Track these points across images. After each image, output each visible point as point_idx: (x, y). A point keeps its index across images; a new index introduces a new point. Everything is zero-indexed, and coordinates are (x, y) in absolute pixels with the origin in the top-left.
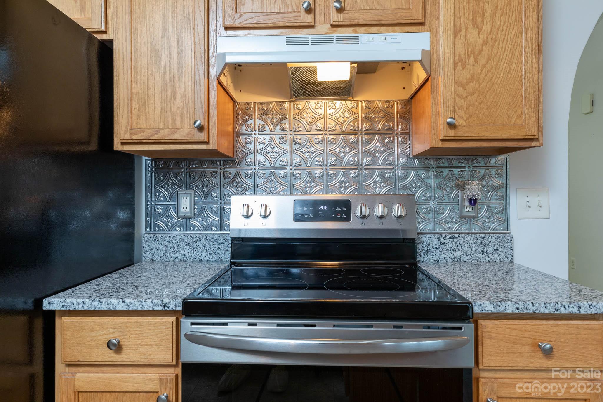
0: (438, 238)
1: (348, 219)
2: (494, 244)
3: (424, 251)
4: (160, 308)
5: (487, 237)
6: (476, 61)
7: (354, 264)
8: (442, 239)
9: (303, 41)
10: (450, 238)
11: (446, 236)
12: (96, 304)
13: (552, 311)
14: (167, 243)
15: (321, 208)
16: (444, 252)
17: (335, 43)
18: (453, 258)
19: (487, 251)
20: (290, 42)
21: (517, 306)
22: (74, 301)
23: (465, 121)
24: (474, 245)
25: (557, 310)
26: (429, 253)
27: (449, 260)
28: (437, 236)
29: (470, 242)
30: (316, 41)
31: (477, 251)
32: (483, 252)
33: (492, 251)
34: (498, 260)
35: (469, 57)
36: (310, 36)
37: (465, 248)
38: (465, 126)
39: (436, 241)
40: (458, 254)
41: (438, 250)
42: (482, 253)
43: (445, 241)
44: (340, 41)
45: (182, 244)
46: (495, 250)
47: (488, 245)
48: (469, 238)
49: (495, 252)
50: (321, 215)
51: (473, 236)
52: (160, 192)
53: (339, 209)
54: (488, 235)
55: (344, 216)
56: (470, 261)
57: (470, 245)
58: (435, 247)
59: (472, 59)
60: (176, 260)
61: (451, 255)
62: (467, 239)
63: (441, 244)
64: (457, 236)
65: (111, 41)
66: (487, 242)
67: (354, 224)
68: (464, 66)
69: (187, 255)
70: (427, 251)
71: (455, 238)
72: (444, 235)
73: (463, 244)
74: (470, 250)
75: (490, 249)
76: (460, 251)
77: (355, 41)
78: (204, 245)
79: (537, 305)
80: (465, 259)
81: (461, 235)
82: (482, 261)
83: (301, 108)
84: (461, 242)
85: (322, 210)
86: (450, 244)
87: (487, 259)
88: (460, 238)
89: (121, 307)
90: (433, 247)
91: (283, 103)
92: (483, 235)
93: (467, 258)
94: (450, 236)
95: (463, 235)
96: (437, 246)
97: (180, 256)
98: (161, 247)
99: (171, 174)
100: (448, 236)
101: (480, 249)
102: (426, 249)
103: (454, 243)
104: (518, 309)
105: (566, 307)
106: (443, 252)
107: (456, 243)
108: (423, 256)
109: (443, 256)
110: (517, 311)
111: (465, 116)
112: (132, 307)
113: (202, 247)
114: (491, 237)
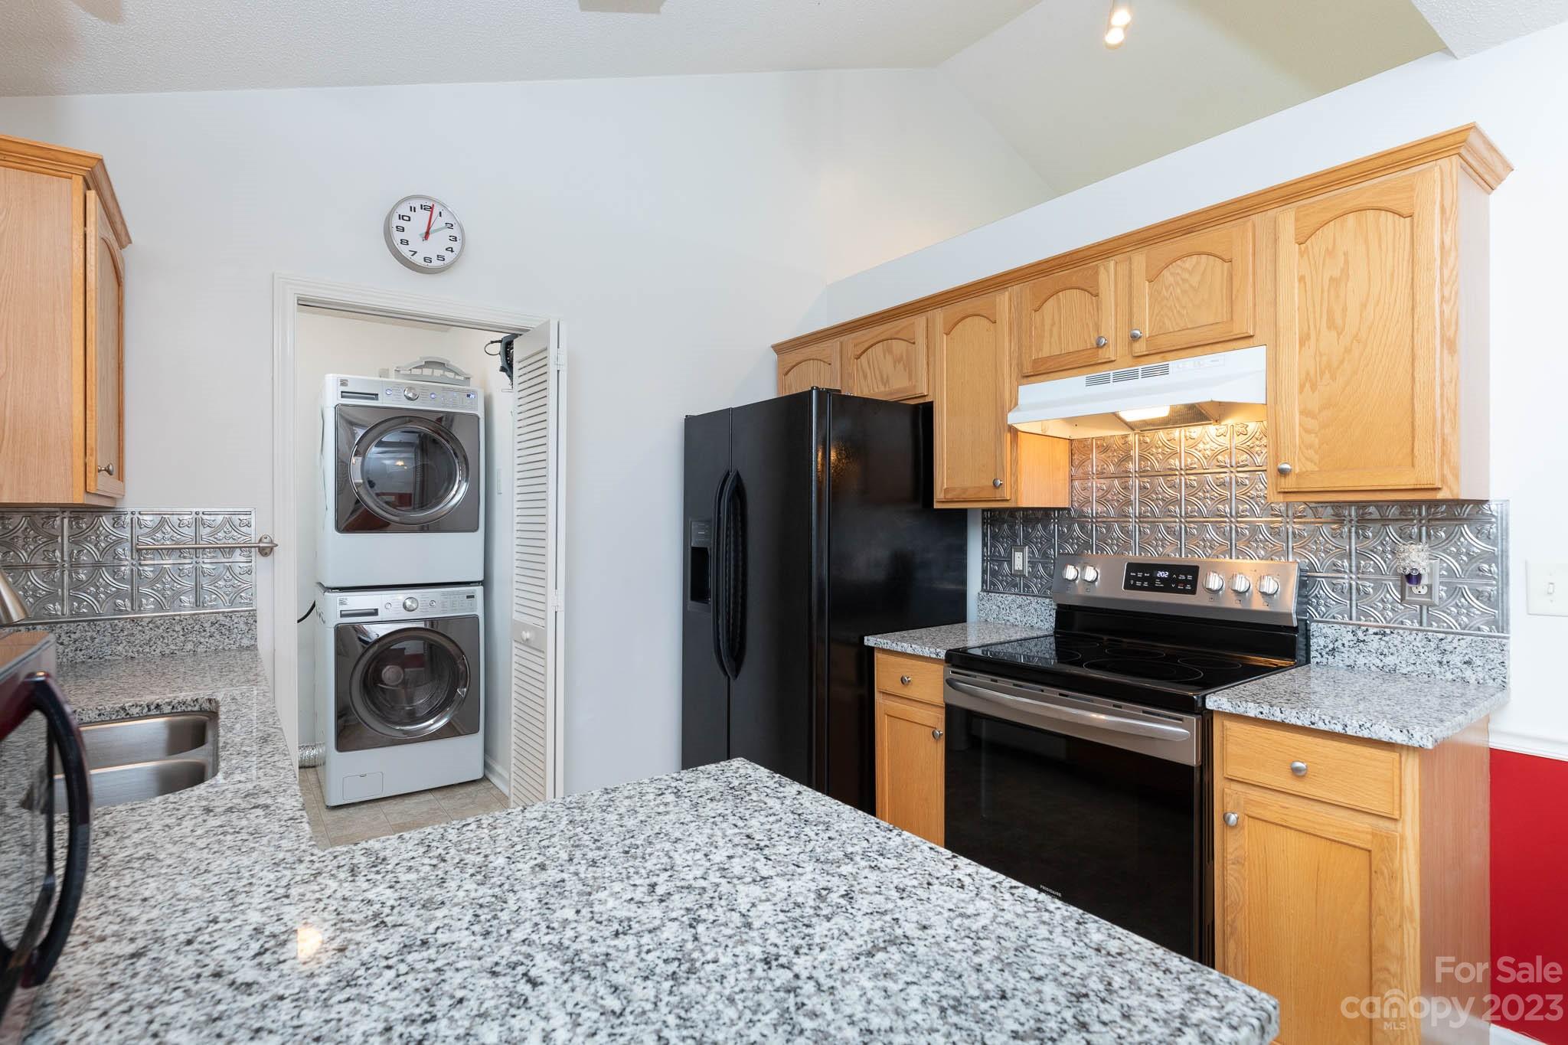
0: (1353, 631)
1: (1193, 592)
2: (1464, 652)
3: (1327, 649)
4: (934, 656)
5: (1450, 640)
6: (1333, 378)
7: (1175, 649)
8: (1360, 634)
9: (1105, 380)
10: (1376, 634)
11: (1367, 630)
12: (894, 645)
13: (1307, 724)
14: (1000, 604)
15: (1161, 574)
16: (1365, 654)
17: (1140, 376)
18: (1381, 665)
19: (1448, 662)
20: (1091, 382)
21: (1261, 710)
22: (882, 641)
23: (1315, 464)
24: (1422, 650)
25: (1313, 724)
26: (1336, 654)
27: (1373, 668)
28: (1350, 628)
29: (1414, 643)
30: (1118, 378)
31: (1429, 660)
32: (1440, 663)
33: (1460, 665)
34: (1473, 681)
35: (1322, 373)
36: (1111, 372)
37: (1404, 653)
38: (1312, 472)
39: (1350, 636)
40: (1390, 660)
41: (1352, 650)
42: (1438, 664)
43: (1365, 638)
44: (1147, 374)
45: (1014, 606)
46: (1465, 663)
47: (1451, 652)
48: (1412, 637)
49: (1465, 666)
50: (1158, 583)
51: (1420, 634)
52: (995, 547)
53: (1182, 577)
54: (1452, 636)
55: (1188, 587)
56: (1414, 674)
57: (1415, 648)
58: (1347, 644)
59: (1327, 375)
60: (1008, 623)
61: (1378, 661)
62: (1408, 638)
63: (1358, 641)
64: (1388, 631)
65: (931, 403)
66: (1449, 648)
67: (1199, 599)
68: (1314, 387)
69: (1019, 618)
70: (1334, 649)
71: (1384, 634)
72: (1364, 628)
73: (1400, 646)
74: (1414, 658)
75: (1456, 660)
76: (1394, 657)
77: (1165, 371)
78: (1036, 610)
79: (1287, 713)
80: (1405, 671)
81: (1396, 632)
82: (1438, 677)
83: (1148, 441)
84: (1396, 643)
85: (1160, 578)
86: (1374, 643)
87: (1449, 676)
88: (1395, 636)
89: (909, 651)
90: (1343, 645)
91: (1126, 436)
92: (1441, 636)
93: (1409, 669)
94: (1375, 630)
95: (1401, 632)
96: (1351, 643)
97: (1012, 620)
98: (994, 607)
99: (1005, 526)
100: (1371, 631)
101: (1435, 658)
102: (1331, 646)
103: (1383, 643)
104: (1262, 713)
105: (1327, 722)
106: (1362, 654)
107: (1387, 642)
108: (1327, 656)
109: (1361, 661)
110: (1260, 716)
111: (1316, 458)
112: (917, 653)
113: (1033, 611)
114: (1457, 639)
